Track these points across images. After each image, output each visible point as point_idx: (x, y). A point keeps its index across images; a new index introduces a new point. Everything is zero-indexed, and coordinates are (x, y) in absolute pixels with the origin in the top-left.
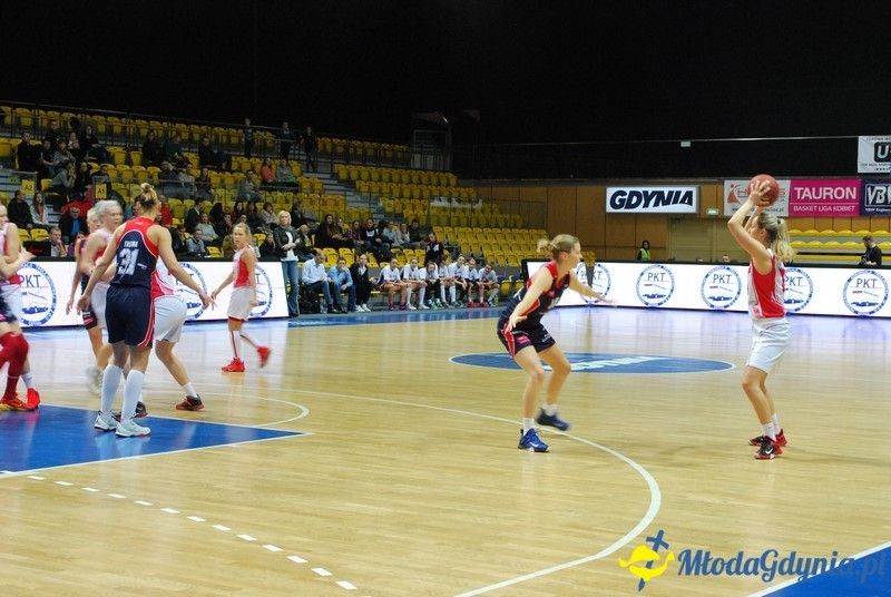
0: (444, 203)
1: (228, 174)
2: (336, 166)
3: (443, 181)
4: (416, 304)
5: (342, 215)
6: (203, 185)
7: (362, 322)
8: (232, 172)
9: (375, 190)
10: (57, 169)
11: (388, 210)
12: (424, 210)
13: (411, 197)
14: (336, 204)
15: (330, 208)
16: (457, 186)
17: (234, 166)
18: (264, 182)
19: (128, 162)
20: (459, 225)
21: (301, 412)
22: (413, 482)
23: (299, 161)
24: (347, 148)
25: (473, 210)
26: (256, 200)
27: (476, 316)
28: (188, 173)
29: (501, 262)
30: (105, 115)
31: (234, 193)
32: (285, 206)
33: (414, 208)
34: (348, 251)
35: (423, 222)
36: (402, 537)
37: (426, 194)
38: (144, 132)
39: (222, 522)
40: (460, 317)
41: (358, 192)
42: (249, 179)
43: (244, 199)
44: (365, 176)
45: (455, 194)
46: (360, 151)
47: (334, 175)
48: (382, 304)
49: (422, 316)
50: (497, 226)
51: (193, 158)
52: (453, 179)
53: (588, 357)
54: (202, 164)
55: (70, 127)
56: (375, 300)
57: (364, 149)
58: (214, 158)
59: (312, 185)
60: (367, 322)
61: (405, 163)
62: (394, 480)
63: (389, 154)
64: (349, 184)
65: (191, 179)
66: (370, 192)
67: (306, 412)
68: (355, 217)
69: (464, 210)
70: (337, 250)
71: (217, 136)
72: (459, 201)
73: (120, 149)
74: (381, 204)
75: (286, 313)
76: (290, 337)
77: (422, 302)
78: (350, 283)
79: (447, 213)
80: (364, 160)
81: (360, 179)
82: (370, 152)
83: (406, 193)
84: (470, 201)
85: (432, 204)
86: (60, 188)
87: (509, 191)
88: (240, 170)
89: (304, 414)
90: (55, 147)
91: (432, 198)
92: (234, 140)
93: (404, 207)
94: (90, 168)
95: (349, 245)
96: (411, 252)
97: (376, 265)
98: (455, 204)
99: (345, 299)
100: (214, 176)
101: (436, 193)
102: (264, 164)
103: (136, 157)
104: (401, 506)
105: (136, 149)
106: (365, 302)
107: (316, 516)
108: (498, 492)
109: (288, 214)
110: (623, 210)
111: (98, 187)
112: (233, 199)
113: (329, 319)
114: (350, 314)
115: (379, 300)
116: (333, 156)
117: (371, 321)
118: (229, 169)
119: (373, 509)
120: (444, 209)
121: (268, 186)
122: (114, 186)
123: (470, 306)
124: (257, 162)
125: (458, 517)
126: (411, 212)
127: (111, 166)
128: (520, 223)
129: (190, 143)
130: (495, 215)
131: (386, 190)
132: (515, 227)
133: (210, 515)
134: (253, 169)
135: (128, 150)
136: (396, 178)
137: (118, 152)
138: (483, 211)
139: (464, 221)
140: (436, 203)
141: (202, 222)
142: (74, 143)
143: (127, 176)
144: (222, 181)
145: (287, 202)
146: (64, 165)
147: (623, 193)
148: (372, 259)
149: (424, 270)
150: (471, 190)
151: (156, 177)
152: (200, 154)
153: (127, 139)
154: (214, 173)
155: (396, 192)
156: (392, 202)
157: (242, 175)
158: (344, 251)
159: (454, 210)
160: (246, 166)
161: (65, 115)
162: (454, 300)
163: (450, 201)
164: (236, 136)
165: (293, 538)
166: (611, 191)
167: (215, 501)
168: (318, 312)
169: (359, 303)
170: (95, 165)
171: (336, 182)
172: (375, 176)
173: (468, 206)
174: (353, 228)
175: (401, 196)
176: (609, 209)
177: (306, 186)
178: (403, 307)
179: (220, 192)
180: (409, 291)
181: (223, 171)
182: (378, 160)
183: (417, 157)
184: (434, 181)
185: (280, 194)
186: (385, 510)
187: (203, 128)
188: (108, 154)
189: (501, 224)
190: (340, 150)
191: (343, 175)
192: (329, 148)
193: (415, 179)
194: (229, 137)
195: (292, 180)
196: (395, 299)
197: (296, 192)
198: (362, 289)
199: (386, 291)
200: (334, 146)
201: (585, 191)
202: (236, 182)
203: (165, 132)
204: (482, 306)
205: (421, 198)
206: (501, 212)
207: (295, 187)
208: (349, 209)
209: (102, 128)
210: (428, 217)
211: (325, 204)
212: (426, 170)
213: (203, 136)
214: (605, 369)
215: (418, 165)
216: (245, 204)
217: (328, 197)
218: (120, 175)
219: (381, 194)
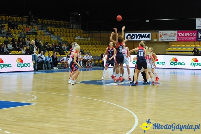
0: (79, 38)
1: (16, 30)
2: (48, 28)
3: (79, 32)
5: (50, 42)
6: (9, 33)
7: (55, 72)
8: (18, 29)
11: (63, 40)
12: (74, 40)
13: (70, 36)
14: (48, 39)
15: (46, 40)
16: (83, 33)
17: (18, 28)
18: (27, 32)
20: (83, 44)
21: (35, 97)
23: (37, 26)
24: (51, 22)
25: (87, 40)
26: (25, 37)
27: (88, 70)
32: (33, 39)
33: (70, 40)
34: (51, 52)
37: (74, 35)
41: (54, 35)
42: (23, 32)
44: (56, 30)
45: (82, 36)
47: (48, 30)
48: (61, 67)
50: (94, 45)
52: (82, 31)
54: (9, 27)
57: (56, 23)
58: (12, 26)
59: (41, 33)
61: (68, 27)
62: (60, 117)
63: (63, 24)
64: (52, 33)
66: (58, 35)
67: (36, 97)
69: (85, 40)
70: (48, 52)
71: (13, 19)
72: (83, 38)
74: (61, 39)
75: (33, 70)
76: (34, 76)
78: (51, 61)
80: (56, 26)
81: (55, 31)
82: (58, 24)
83: (68, 35)
84: (87, 38)
85: (76, 38)
87: (98, 35)
88: (20, 29)
91: (76, 37)
93: (67, 39)
95: (52, 50)
98: (82, 38)
99: (50, 65)
100: (13, 31)
101: (77, 35)
102: (27, 27)
106: (56, 66)
107: (36, 128)
108: (91, 120)
109: (34, 41)
113: (45, 71)
114: (52, 70)
115: (60, 66)
116: (47, 25)
120: (79, 40)
121: (28, 33)
123: (86, 67)
128: (101, 44)
129: (6, 21)
132: (99, 45)
136: (65, 31)
138: (90, 40)
139: (85, 43)
141: (9, 44)
144: (15, 32)
145: (34, 38)
147: (130, 35)
150: (87, 34)
152: (8, 24)
154: (13, 30)
155: (65, 35)
156: (64, 38)
157: (20, 30)
159: (82, 40)
162: (82, 65)
163: (81, 37)
164: (19, 19)
168: (43, 69)
169: (54, 66)
171: (48, 32)
173: (86, 39)
174: (53, 45)
175: (67, 36)
176: (126, 39)
177: (39, 33)
179: (14, 35)
182: (60, 26)
183: (72, 25)
184: (76, 32)
185: (32, 36)
187: (9, 17)
189: (96, 44)
190: (49, 23)
191: (50, 30)
192: (46, 23)
193: (71, 31)
194: (17, 19)
195: (35, 32)
197: (36, 35)
198: (55, 62)
200: (47, 22)
204: (90, 67)
205: (72, 37)
206: (95, 41)
207: (36, 34)
208: (52, 40)
211: (45, 38)
212: (74, 29)
215: (71, 27)
217: (46, 36)
219: (61, 35)
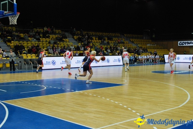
0: (149, 45)
1: (112, 41)
2: (130, 39)
3: (149, 41)
4: (145, 62)
5: (132, 47)
6: (108, 43)
7: (135, 66)
8: (113, 41)
9: (137, 43)
10: (84, 41)
11: (140, 46)
12: (146, 46)
13: (144, 44)
16: (152, 42)
17: (113, 40)
18: (118, 42)
19: (96, 39)
20: (152, 49)
21: (125, 81)
22: (145, 93)
23: (124, 38)
25: (154, 46)
26: (117, 45)
27: (155, 64)
28: (105, 41)
29: (160, 55)
30: (92, 32)
31: (113, 44)
33: (144, 46)
34: (133, 53)
35: (146, 48)
36: (143, 103)
37: (146, 43)
38: (98, 34)
39: (112, 100)
40: (152, 64)
41: (134, 43)
42: (116, 42)
43: (115, 45)
44: (135, 41)
46: (134, 36)
47: (130, 41)
48: (139, 62)
49: (146, 64)
50: (159, 49)
51: (106, 39)
52: (151, 41)
53: (175, 71)
54: (108, 40)
55: (86, 34)
56: (138, 62)
58: (110, 39)
59: (126, 42)
60: (136, 66)
61: (142, 38)
62: (142, 93)
63: (140, 37)
64: (133, 42)
65: (106, 42)
66: (136, 43)
68: (134, 48)
69: (153, 46)
70: (131, 53)
71: (110, 35)
72: (152, 45)
73: (94, 37)
74: (138, 45)
75: (122, 64)
76: (123, 68)
77: (146, 62)
78: (134, 59)
79: (150, 47)
80: (135, 38)
81: (134, 41)
83: (143, 43)
85: (147, 45)
86: (85, 44)
87: (161, 43)
89: (126, 81)
90: (84, 37)
91: (147, 44)
92: (113, 35)
93: (142, 46)
94: (90, 41)
95: (133, 52)
96: (144, 53)
97: (138, 56)
98: (151, 45)
99: (133, 62)
100: (110, 42)
101: (148, 43)
102: (118, 39)
103: (97, 39)
104: (143, 97)
105: (97, 37)
107: (128, 99)
108: (160, 95)
110: (181, 45)
111: (91, 44)
112: (113, 45)
114: (134, 64)
117: (137, 65)
118: (112, 40)
119: (138, 98)
120: (149, 46)
121: (119, 43)
122: (94, 44)
123: (154, 63)
124: (117, 39)
125: (153, 99)
126: (143, 47)
127: (93, 40)
128: (163, 48)
129: (106, 36)
130: (158, 47)
131: (139, 43)
132: (162, 49)
133: (111, 99)
134: (116, 40)
135: (96, 38)
136: (141, 41)
137: (94, 38)
138: (156, 46)
139: (153, 48)
140: (148, 45)
141: (108, 49)
142: (87, 37)
143: (96, 42)
144: (111, 42)
146: (85, 40)
147: (181, 42)
148: (137, 55)
149: (146, 56)
150: (154, 43)
151: (100, 42)
152: (108, 38)
153: (96, 36)
155: (141, 43)
158: (132, 54)
159: (151, 46)
160: (115, 40)
161: (85, 32)
162: (151, 62)
163: (150, 45)
164: (113, 34)
165: (124, 103)
166: (179, 42)
167: (111, 96)
169: (135, 62)
170: (90, 40)
172: (137, 41)
173: (154, 45)
174: (134, 50)
175: (142, 44)
176: (179, 45)
177: (125, 43)
178: (142, 63)
179: (111, 44)
180: (144, 60)
181: (111, 41)
182: (138, 38)
183: (144, 37)
184: (147, 41)
185: (121, 44)
186: (140, 98)
187: (108, 33)
188: (92, 38)
189: (159, 48)
190: (131, 36)
191: (132, 41)
193: (144, 41)
194: (112, 35)
195: (123, 42)
196: (141, 62)
197: (124, 44)
198: (136, 60)
199: (139, 60)
200: (130, 36)
201: (174, 42)
202: (114, 42)
203: (102, 34)
204: (156, 62)
205: (145, 44)
207: (123, 43)
208: (133, 46)
209: (91, 34)
210: (147, 47)
211: (129, 46)
212: (146, 39)
213: (108, 35)
214: (179, 73)
215: (144, 39)
216: (115, 46)
217: (129, 44)
218: (94, 42)
219: (138, 44)
